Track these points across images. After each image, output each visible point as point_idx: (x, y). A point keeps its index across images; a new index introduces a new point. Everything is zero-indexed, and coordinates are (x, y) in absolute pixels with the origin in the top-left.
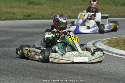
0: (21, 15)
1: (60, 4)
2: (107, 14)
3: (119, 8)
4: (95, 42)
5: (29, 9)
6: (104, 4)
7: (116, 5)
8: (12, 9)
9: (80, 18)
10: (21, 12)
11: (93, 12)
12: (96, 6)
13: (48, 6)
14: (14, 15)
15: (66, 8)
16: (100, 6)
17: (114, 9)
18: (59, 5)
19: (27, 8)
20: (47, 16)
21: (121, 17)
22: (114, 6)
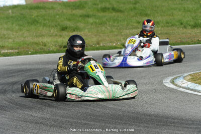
0: (56, 46)
1: (106, 28)
2: (167, 39)
3: (189, 32)
4: (174, 79)
5: (64, 38)
6: (168, 27)
7: (185, 27)
8: (40, 38)
9: (128, 46)
10: (54, 42)
11: (148, 36)
12: (151, 28)
13: (89, 32)
14: (45, 46)
15: (116, 33)
16: (163, 29)
17: (183, 33)
18: (104, 30)
19: (61, 36)
20: (91, 46)
21: (195, 44)
22: (182, 28)
